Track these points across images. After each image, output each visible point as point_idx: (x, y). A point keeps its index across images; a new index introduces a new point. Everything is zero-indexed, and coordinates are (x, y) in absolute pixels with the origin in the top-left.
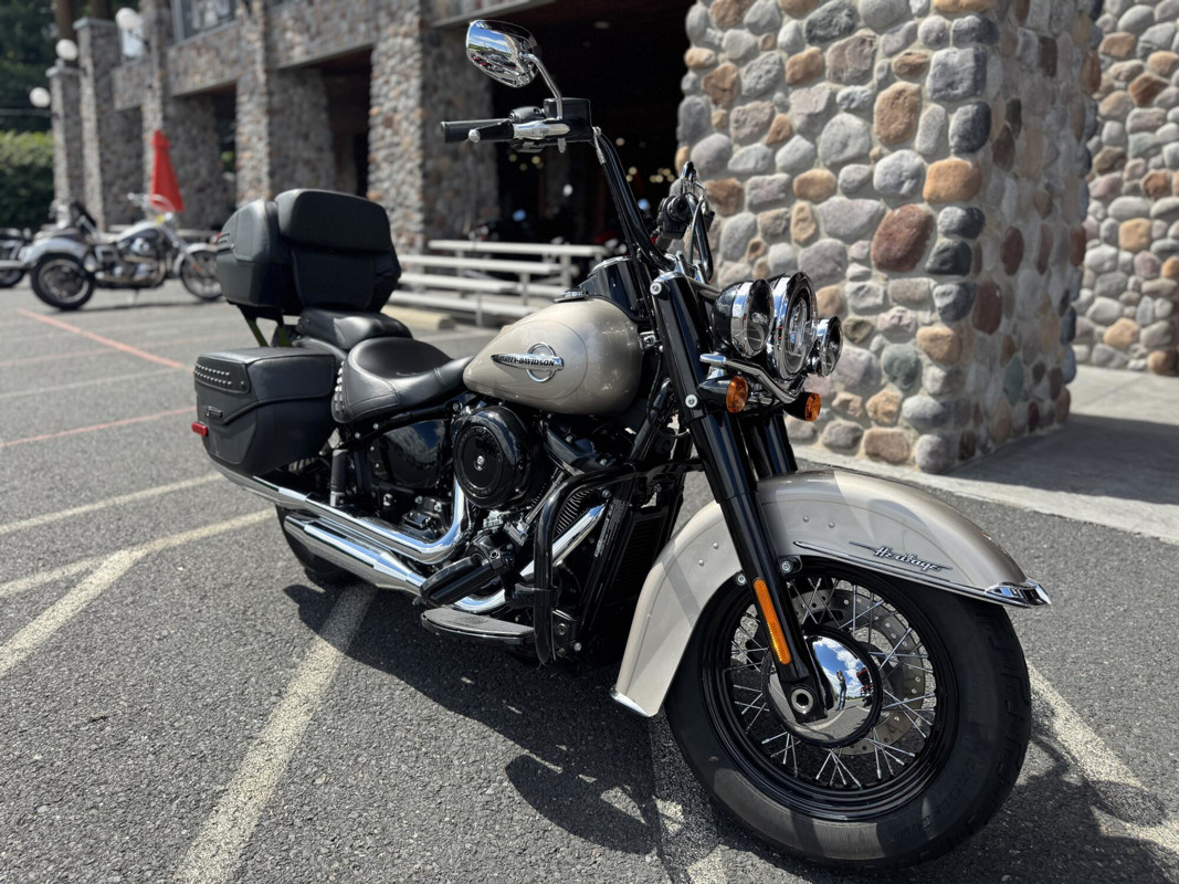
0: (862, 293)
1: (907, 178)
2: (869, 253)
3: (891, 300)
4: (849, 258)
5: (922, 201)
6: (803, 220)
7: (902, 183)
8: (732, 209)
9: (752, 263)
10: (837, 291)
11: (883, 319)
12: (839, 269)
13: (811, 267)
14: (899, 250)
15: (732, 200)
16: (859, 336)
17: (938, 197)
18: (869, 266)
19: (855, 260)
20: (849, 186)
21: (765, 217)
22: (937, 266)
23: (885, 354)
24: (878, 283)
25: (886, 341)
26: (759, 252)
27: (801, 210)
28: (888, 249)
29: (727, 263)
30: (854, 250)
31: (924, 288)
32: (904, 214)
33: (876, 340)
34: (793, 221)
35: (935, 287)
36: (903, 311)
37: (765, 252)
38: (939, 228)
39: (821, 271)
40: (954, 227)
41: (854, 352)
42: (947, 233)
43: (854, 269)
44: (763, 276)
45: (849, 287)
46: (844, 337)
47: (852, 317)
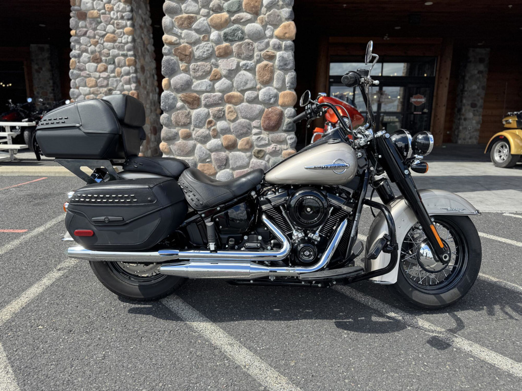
0: (259, 139)
1: (272, 97)
2: (260, 125)
3: (271, 141)
4: (252, 127)
5: (278, 105)
6: (232, 112)
7: (271, 99)
8: (196, 106)
9: (209, 129)
10: (249, 139)
11: (269, 149)
12: (249, 131)
13: (237, 130)
14: (273, 123)
15: (195, 102)
16: (260, 156)
17: (285, 104)
18: (261, 130)
19: (255, 127)
20: (250, 99)
21: (213, 110)
22: (287, 129)
23: (271, 161)
24: (265, 135)
25: (270, 157)
26: (212, 124)
27: (230, 108)
28: (269, 123)
29: (196, 129)
30: (254, 123)
31: (284, 137)
32: (273, 110)
33: (267, 157)
34: (226, 112)
35: (287, 136)
36: (276, 146)
37: (215, 124)
38: (286, 115)
39: (242, 132)
40: (292, 115)
41: (259, 162)
42: (289, 117)
43: (255, 131)
44: (215, 133)
45: (254, 138)
46: (253, 156)
47: (256, 148)
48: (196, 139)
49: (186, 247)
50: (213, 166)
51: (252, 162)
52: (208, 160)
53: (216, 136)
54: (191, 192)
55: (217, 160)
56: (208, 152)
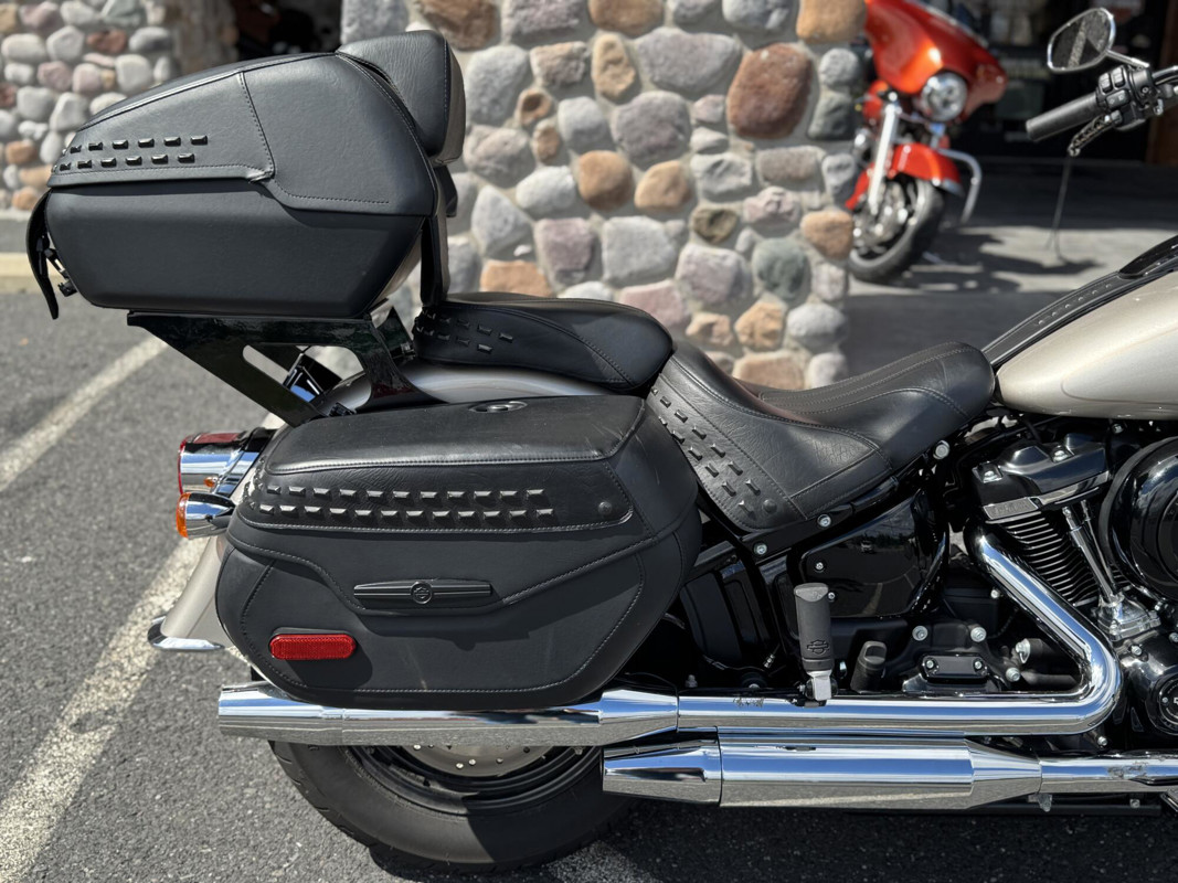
0: (719, 170)
1: (776, 6)
2: (724, 114)
3: (760, 179)
4: (693, 122)
5: (796, 39)
6: (616, 62)
7: (767, 14)
8: (479, 38)
9: (528, 129)
10: (680, 170)
11: (754, 207)
12: (681, 137)
13: (636, 134)
14: (775, 109)
15: (477, 23)
16: (720, 232)
17: (823, 35)
18: (726, 132)
19: (703, 123)
20: (690, 14)
21: (541, 58)
22: (828, 130)
23: (757, 254)
24: (740, 155)
25: (757, 237)
26: (541, 111)
27: (610, 46)
28: (759, 108)
29: (482, 129)
30: (701, 108)
31: (812, 161)
32: (775, 58)
33: (745, 236)
34: (596, 63)
35: (824, 158)
36: (781, 194)
37: (552, 112)
38: (822, 78)
39: (653, 140)
40: (846, 77)
41: (715, 256)
42: (835, 86)
43: (701, 137)
44: (552, 149)
45: (698, 164)
46: (693, 235)
47: (705, 206)
48: (478, 170)
49: (692, 681)
50: (541, 272)
51: (690, 256)
52: (521, 250)
53: (555, 158)
54: (722, 455)
55: (555, 248)
56: (524, 218)
